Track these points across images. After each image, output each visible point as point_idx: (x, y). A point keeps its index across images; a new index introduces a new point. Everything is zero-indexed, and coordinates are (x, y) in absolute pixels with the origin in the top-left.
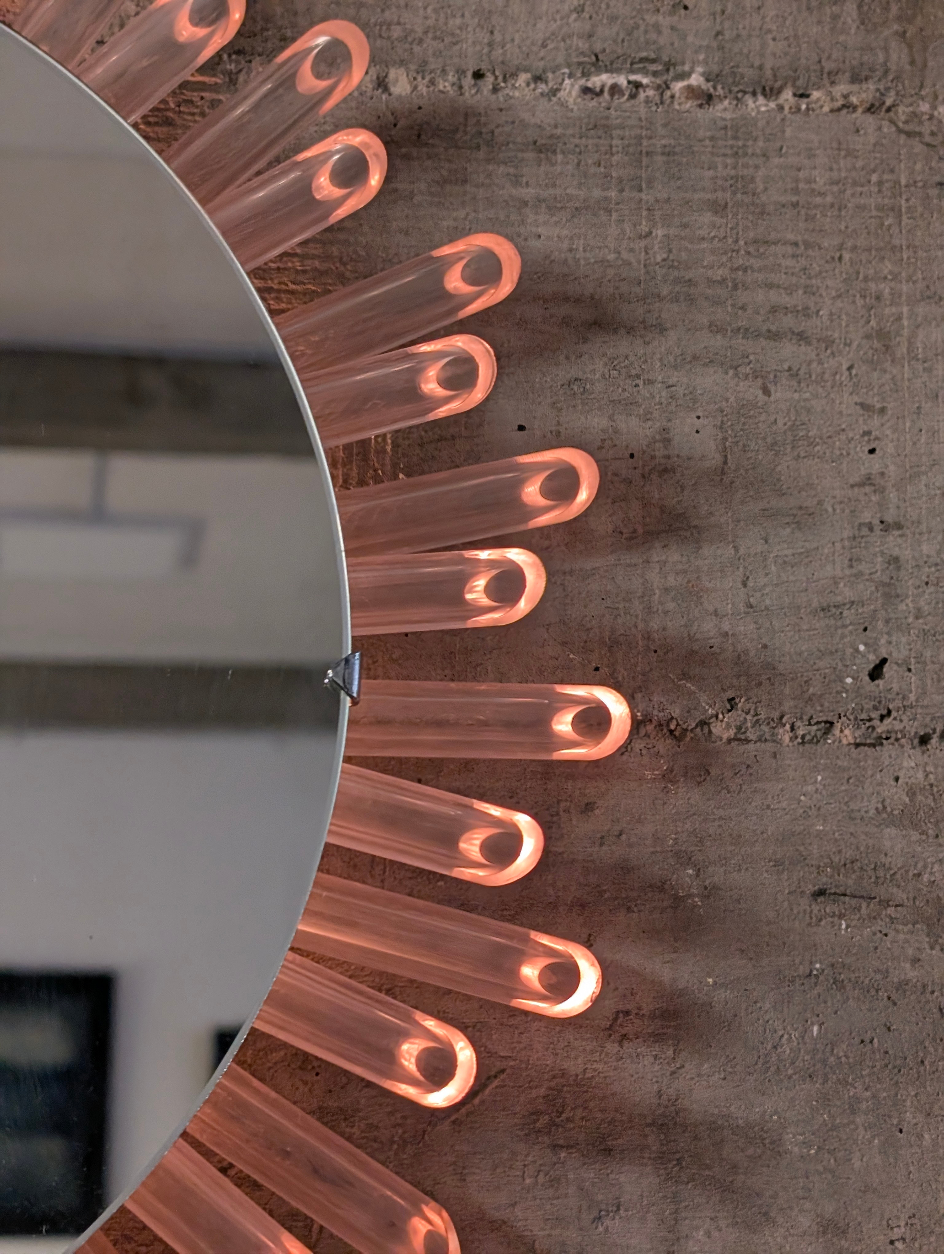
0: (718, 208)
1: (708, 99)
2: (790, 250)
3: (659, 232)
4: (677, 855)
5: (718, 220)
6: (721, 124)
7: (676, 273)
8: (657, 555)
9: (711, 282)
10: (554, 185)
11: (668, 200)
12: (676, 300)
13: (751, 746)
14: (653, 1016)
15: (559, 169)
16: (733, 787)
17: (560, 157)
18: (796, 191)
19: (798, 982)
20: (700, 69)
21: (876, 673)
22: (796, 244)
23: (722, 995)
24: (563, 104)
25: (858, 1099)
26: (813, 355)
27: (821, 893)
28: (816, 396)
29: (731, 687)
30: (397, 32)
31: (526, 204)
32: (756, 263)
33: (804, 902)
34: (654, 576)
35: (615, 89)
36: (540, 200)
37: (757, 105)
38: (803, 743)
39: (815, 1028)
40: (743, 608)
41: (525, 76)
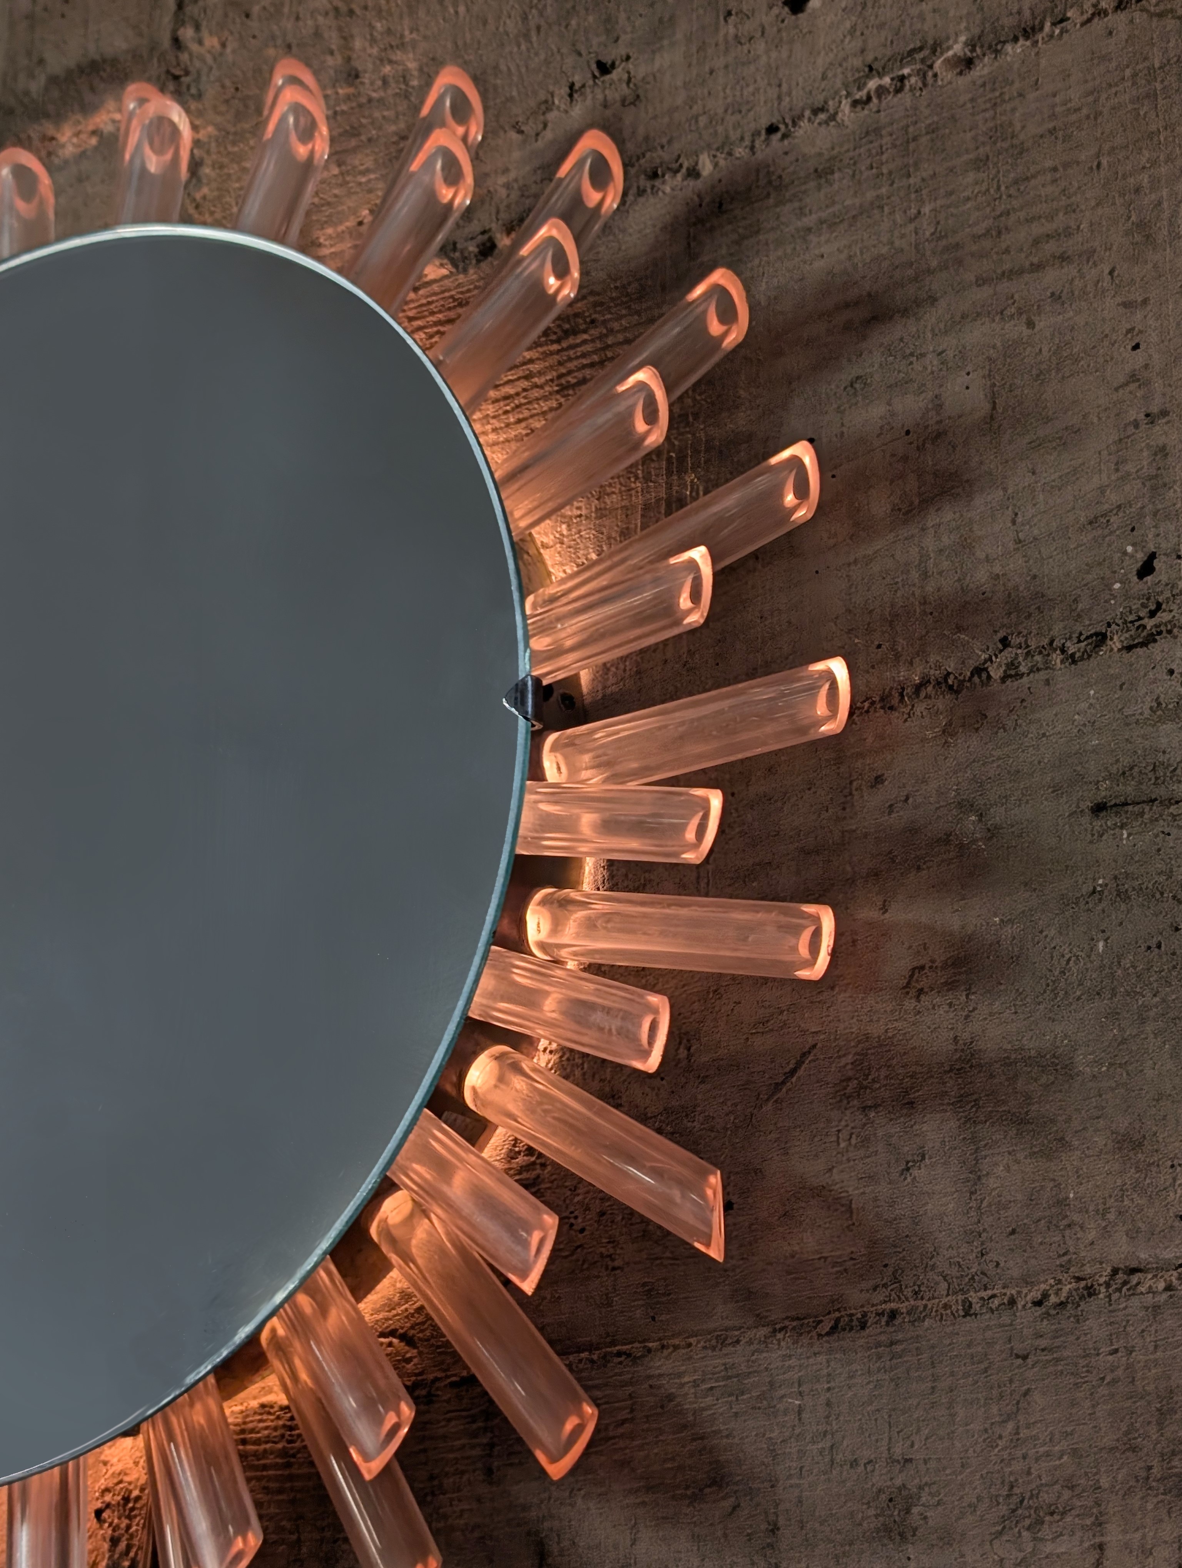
0: (980, 163)
1: (969, 63)
2: (1049, 177)
3: (926, 210)
4: (960, 805)
5: (982, 175)
6: (979, 82)
7: (944, 242)
8: (932, 520)
9: (976, 238)
10: (834, 203)
11: (933, 176)
12: (944, 267)
13: (1025, 679)
14: (946, 966)
15: (836, 186)
16: (1010, 724)
17: (837, 175)
18: (1053, 117)
19: (1082, 902)
20: (963, 36)
21: (1146, 569)
22: (1055, 169)
23: (1008, 931)
24: (840, 124)
25: (1146, 1007)
26: (1074, 272)
27: (1099, 809)
28: (1078, 312)
29: (1003, 626)
30: (703, 121)
31: (809, 230)
32: (1016, 203)
33: (1085, 820)
34: (929, 542)
35: (881, 91)
36: (821, 222)
37: (1014, 51)
38: (1074, 662)
39: (1101, 945)
40: (1011, 546)
41: (807, 113)
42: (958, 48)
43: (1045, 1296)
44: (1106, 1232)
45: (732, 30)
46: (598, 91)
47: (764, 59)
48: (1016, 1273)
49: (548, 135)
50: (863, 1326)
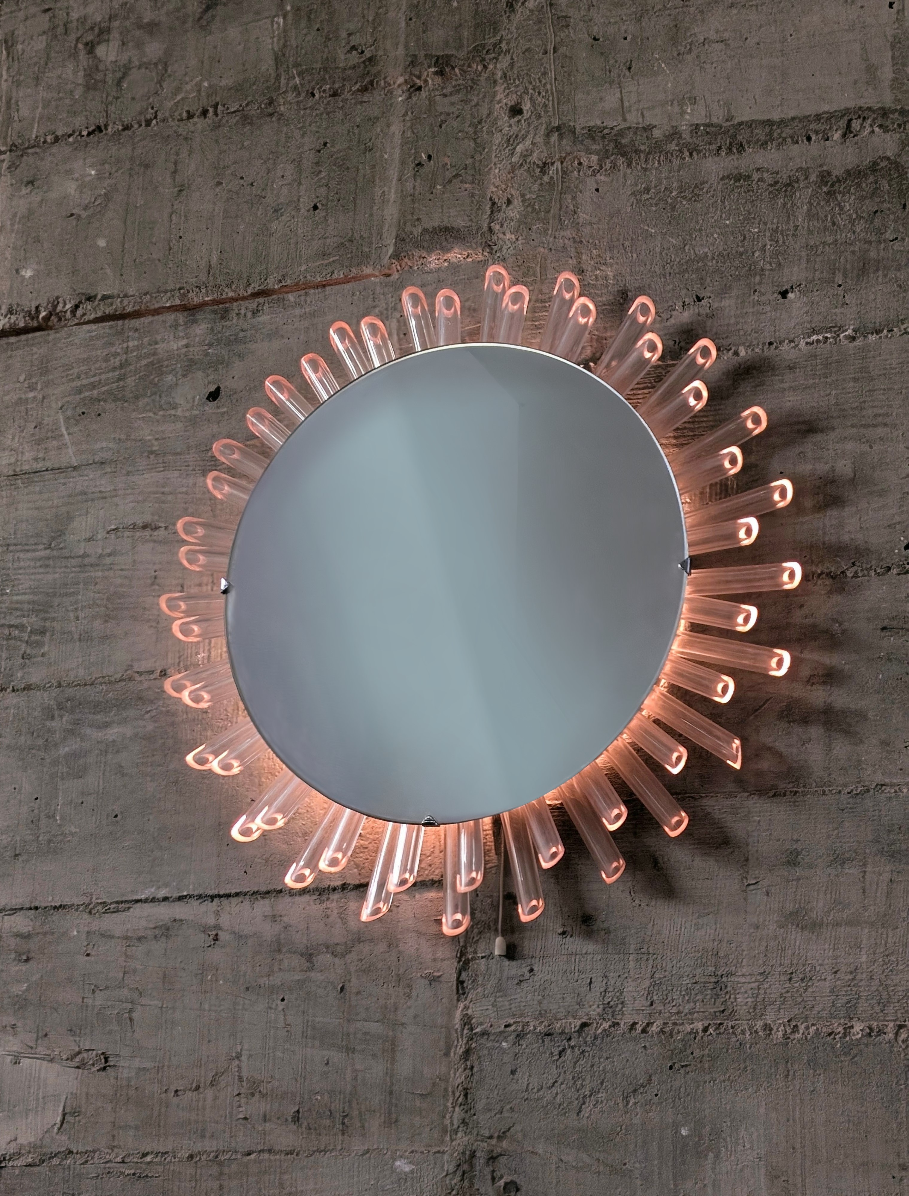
0: (855, 380)
1: (854, 339)
2: (882, 392)
3: (834, 392)
4: (833, 620)
5: (856, 385)
6: (858, 347)
7: (839, 407)
8: (829, 513)
9: (852, 409)
10: (795, 381)
11: (837, 380)
12: (839, 417)
13: (860, 579)
14: (823, 676)
15: (797, 374)
16: (853, 594)
17: (798, 370)
18: (885, 369)
19: (875, 660)
20: (852, 327)
22: (885, 389)
23: (847, 667)
24: (800, 350)
25: (895, 699)
26: (889, 431)
27: (884, 629)
28: (889, 446)
29: (853, 558)
30: (742, 333)
31: (785, 389)
32: (869, 399)
33: (879, 632)
34: (827, 521)
35: (818, 341)
36: (791, 387)
37: (872, 338)
38: (879, 575)
39: (881, 676)
40: (859, 529)
41: (787, 341)
42: (849, 332)
43: (852, 791)
44: (874, 772)
45: (756, 298)
46: (696, 308)
47: (769, 314)
48: (842, 782)
49: (672, 321)
50: (785, 795)
